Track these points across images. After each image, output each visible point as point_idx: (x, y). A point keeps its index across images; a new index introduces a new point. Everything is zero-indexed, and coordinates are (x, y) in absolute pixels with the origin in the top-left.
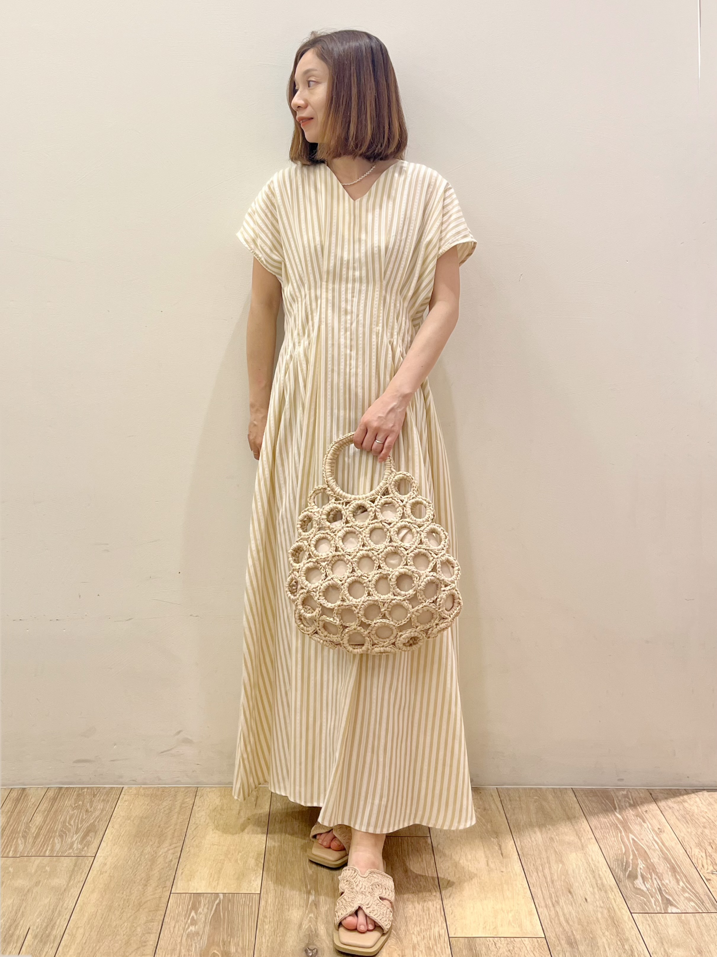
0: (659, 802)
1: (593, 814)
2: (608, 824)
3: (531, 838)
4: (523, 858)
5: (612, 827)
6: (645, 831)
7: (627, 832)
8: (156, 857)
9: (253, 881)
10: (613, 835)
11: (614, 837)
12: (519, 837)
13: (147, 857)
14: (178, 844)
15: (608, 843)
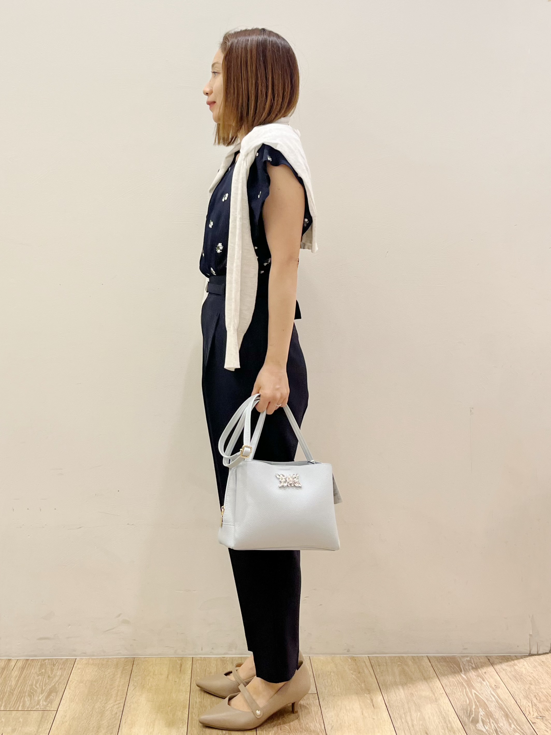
0: (495, 665)
1: (444, 675)
2: (456, 683)
3: (395, 694)
4: (390, 708)
5: (459, 685)
6: (484, 687)
7: (470, 688)
8: (104, 711)
9: (181, 728)
10: (460, 691)
11: (460, 692)
12: (386, 693)
13: (97, 710)
14: (121, 701)
15: (456, 697)
